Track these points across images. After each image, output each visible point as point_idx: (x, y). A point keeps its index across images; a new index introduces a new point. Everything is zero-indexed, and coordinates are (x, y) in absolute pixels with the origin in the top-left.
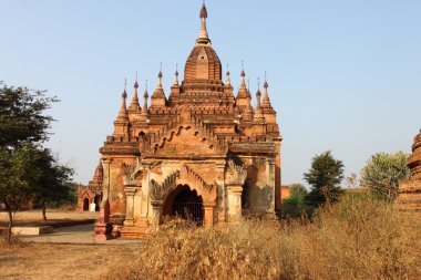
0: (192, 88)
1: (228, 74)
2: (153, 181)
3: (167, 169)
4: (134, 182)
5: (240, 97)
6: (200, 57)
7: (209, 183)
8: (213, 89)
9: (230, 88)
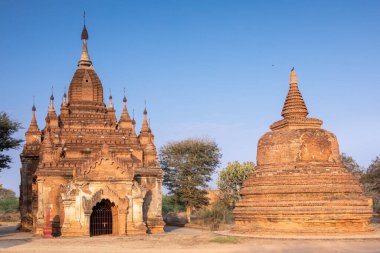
0: (79, 109)
1: (111, 98)
2: (84, 197)
3: (94, 188)
4: (70, 197)
5: (123, 120)
6: (85, 80)
7: (122, 197)
8: (98, 110)
9: (113, 110)
